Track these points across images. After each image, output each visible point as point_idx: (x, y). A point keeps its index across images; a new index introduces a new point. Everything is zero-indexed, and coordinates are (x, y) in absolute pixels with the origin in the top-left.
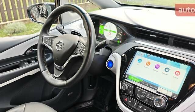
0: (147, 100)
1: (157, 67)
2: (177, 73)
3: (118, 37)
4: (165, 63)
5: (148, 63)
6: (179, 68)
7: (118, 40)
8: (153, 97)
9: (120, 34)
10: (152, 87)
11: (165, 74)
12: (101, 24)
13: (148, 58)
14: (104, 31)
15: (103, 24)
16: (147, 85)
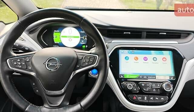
0: (154, 90)
1: (146, 59)
2: (164, 59)
3: (83, 41)
4: (150, 54)
5: (135, 58)
6: (163, 55)
7: (83, 45)
8: (159, 85)
9: (85, 38)
10: (150, 77)
11: (155, 63)
12: (55, 31)
13: (133, 53)
14: (61, 38)
15: (58, 31)
16: (145, 77)
